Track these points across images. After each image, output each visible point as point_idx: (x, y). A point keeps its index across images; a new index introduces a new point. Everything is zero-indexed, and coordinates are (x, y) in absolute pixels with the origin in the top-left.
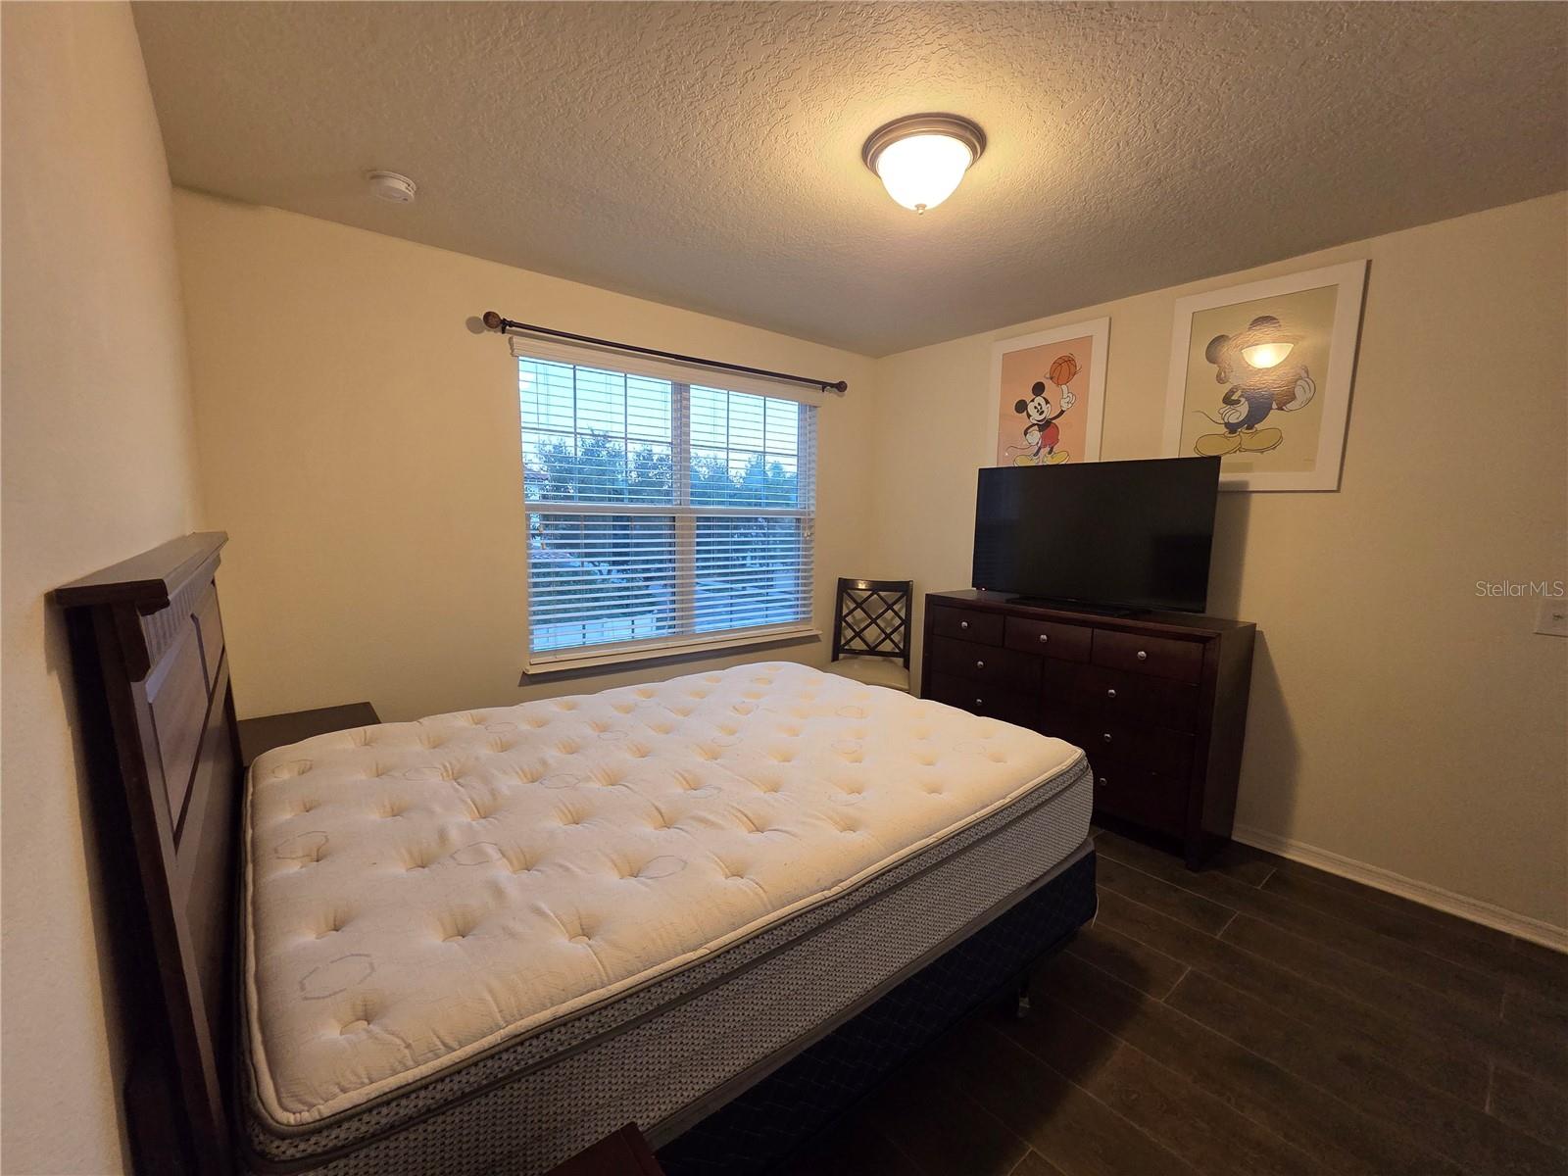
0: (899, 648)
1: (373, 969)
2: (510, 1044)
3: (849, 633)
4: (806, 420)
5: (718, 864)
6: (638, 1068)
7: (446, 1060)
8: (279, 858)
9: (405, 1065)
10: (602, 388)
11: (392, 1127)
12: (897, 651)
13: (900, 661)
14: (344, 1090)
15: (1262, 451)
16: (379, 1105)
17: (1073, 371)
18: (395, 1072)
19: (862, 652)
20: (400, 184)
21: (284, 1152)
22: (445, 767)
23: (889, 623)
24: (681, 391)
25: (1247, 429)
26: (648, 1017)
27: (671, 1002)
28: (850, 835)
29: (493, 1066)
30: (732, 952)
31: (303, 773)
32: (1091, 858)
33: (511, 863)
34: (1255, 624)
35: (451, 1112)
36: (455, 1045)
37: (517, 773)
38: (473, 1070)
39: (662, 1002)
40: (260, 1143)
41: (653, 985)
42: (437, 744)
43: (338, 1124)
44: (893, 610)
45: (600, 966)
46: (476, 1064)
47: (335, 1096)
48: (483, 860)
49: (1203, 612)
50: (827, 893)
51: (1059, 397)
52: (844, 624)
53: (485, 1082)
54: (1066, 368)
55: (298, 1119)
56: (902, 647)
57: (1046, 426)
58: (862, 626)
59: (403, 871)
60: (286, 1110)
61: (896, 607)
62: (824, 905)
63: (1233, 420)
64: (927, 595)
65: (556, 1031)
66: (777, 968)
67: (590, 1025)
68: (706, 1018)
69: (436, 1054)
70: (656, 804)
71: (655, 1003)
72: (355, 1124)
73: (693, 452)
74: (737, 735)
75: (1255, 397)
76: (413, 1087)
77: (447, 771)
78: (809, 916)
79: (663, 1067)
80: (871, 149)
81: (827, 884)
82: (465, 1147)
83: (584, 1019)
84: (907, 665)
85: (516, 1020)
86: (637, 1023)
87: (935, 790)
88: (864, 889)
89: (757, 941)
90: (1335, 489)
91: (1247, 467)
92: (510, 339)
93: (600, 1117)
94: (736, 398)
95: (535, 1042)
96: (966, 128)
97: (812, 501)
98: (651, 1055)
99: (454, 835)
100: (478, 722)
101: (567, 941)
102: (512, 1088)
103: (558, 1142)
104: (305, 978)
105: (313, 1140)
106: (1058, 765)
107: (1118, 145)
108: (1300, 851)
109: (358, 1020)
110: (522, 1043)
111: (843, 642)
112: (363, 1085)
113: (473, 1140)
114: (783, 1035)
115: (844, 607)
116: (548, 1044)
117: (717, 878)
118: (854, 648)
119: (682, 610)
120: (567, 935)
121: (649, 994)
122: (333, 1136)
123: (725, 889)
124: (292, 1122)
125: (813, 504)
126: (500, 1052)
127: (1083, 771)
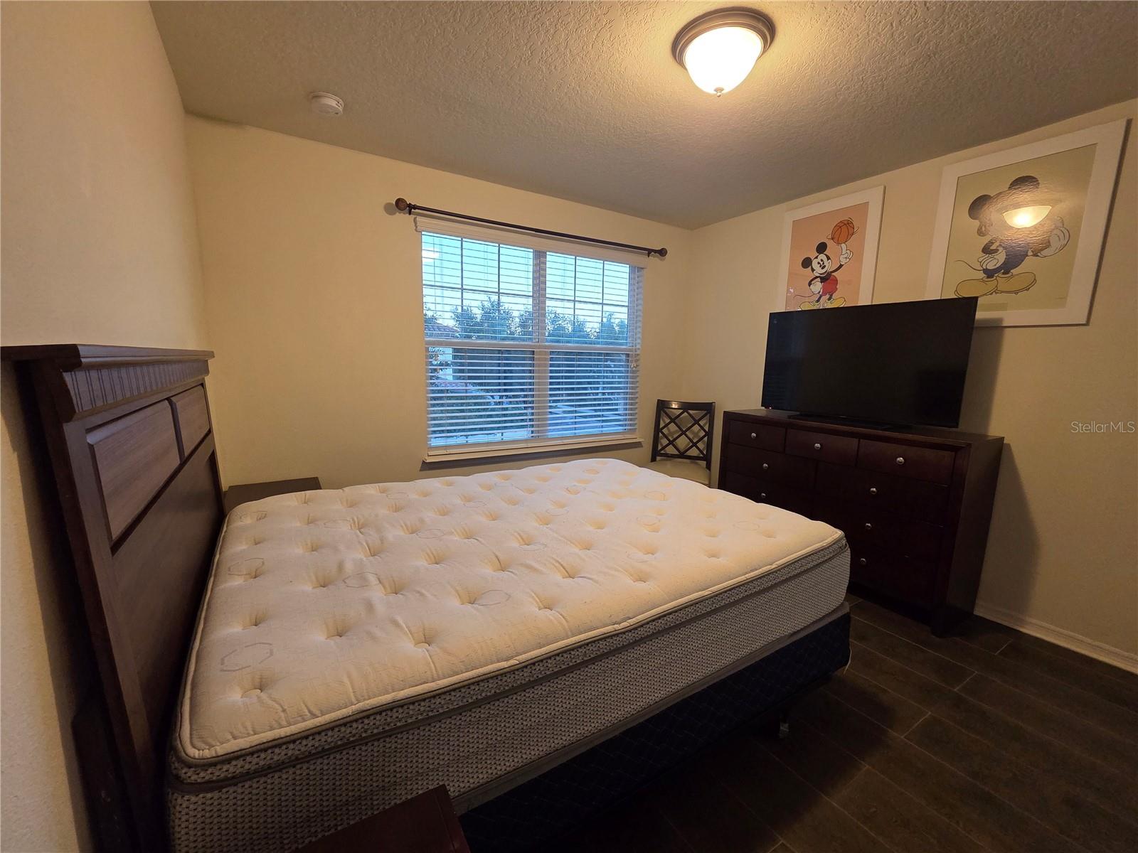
0: (703, 453)
1: (272, 653)
2: (358, 716)
3: (665, 442)
4: (634, 279)
5: (535, 599)
6: (461, 744)
7: (311, 723)
8: (230, 574)
9: (280, 724)
10: (481, 255)
11: (270, 767)
12: (702, 455)
13: (704, 463)
14: (235, 738)
15: (1016, 292)
16: (258, 751)
17: (850, 232)
18: (272, 729)
19: (673, 456)
20: (332, 102)
21: (190, 777)
22: (353, 520)
23: (696, 434)
24: (540, 257)
25: (1003, 274)
26: (468, 707)
27: (487, 698)
28: (640, 585)
29: (345, 731)
30: (537, 664)
31: (260, 519)
32: (846, 619)
33: (384, 587)
34: (1004, 438)
35: (314, 761)
36: (318, 713)
37: (402, 526)
38: (330, 733)
39: (480, 697)
40: (175, 769)
41: (473, 684)
42: (352, 505)
43: (229, 761)
44: (699, 425)
45: (432, 665)
46: (332, 729)
47: (228, 741)
48: (363, 582)
49: (957, 427)
50: (617, 627)
51: (839, 254)
52: (661, 435)
53: (339, 743)
54: (845, 229)
55: (201, 754)
56: (705, 453)
57: (827, 279)
58: (675, 436)
59: (310, 589)
60: (194, 747)
61: (702, 423)
62: (614, 635)
63: (991, 267)
64: (725, 413)
65: (395, 710)
66: (574, 680)
67: (422, 709)
68: (516, 713)
69: (303, 719)
70: (497, 553)
71: (474, 698)
72: (240, 763)
73: (548, 303)
74: (566, 508)
75: (1012, 247)
76: (284, 740)
77: (354, 523)
78: (601, 642)
79: (481, 746)
80: (678, 46)
81: (618, 620)
82: (325, 788)
83: (417, 704)
84: (709, 467)
85: (365, 700)
86: (460, 710)
87: (714, 555)
88: (648, 626)
89: (558, 658)
90: (1084, 322)
91: (1003, 307)
92: (415, 218)
93: (431, 778)
94: (582, 262)
95: (378, 717)
96: (758, 20)
97: (639, 341)
98: (471, 736)
99: (349, 567)
100: (383, 491)
101: (412, 646)
102: (360, 749)
103: (398, 793)
104: (225, 657)
105: (210, 770)
106: (819, 542)
107: (892, 25)
108: (1035, 628)
109: (256, 689)
110: (368, 717)
111: (660, 448)
112: (249, 735)
113: (331, 784)
114: (579, 732)
115: (661, 421)
116: (389, 720)
117: (532, 609)
118: (668, 452)
119: (539, 420)
120: (413, 642)
121: (469, 690)
122: (224, 770)
123: (536, 617)
124: (197, 756)
125: (639, 343)
126: (351, 722)
127: (842, 549)
